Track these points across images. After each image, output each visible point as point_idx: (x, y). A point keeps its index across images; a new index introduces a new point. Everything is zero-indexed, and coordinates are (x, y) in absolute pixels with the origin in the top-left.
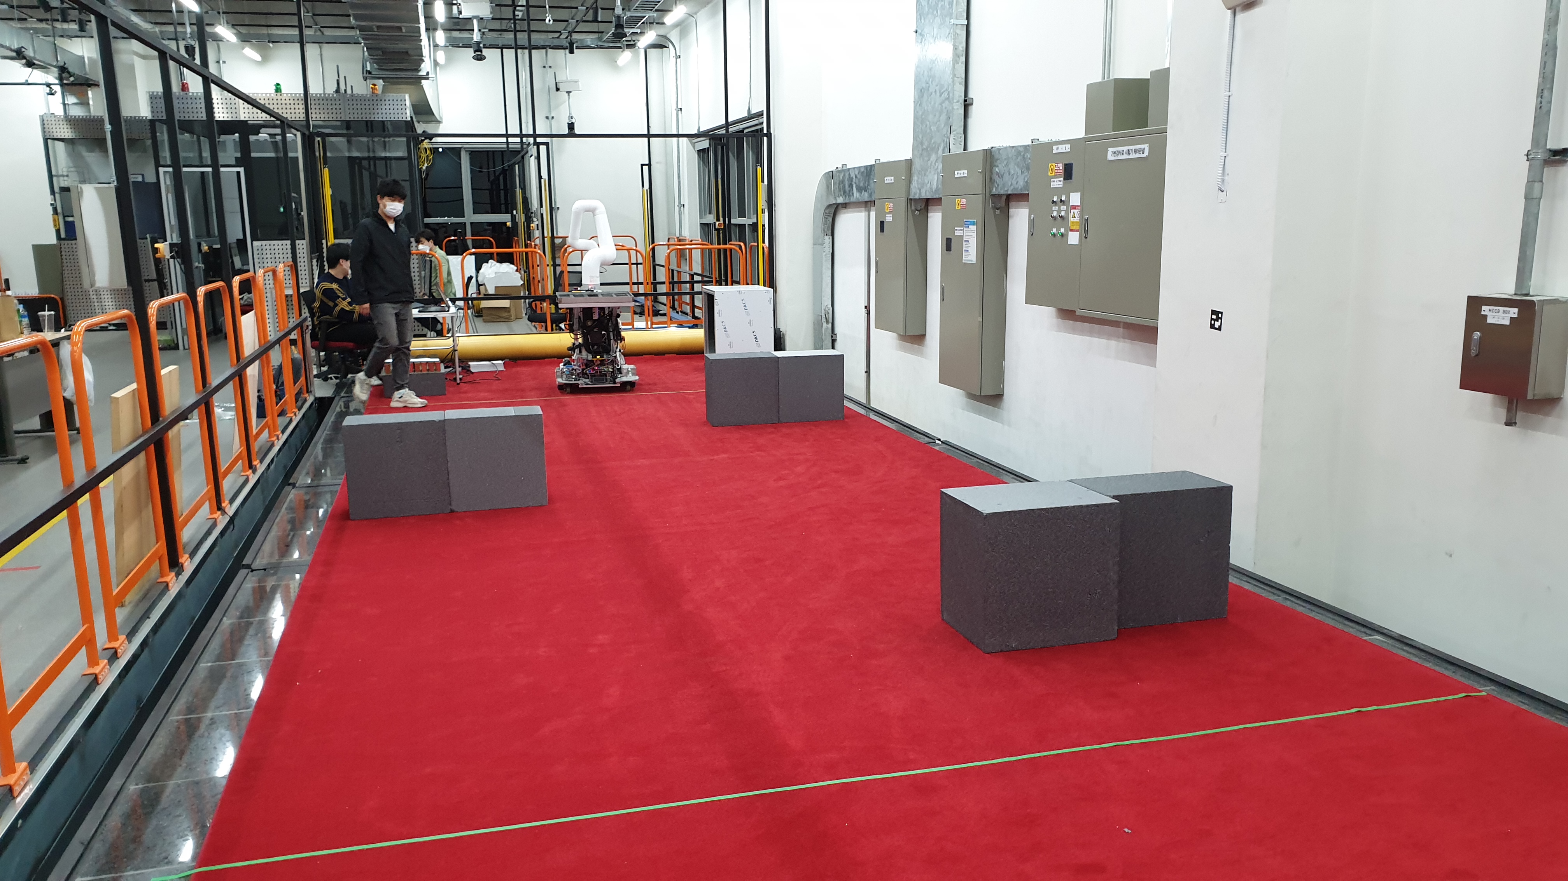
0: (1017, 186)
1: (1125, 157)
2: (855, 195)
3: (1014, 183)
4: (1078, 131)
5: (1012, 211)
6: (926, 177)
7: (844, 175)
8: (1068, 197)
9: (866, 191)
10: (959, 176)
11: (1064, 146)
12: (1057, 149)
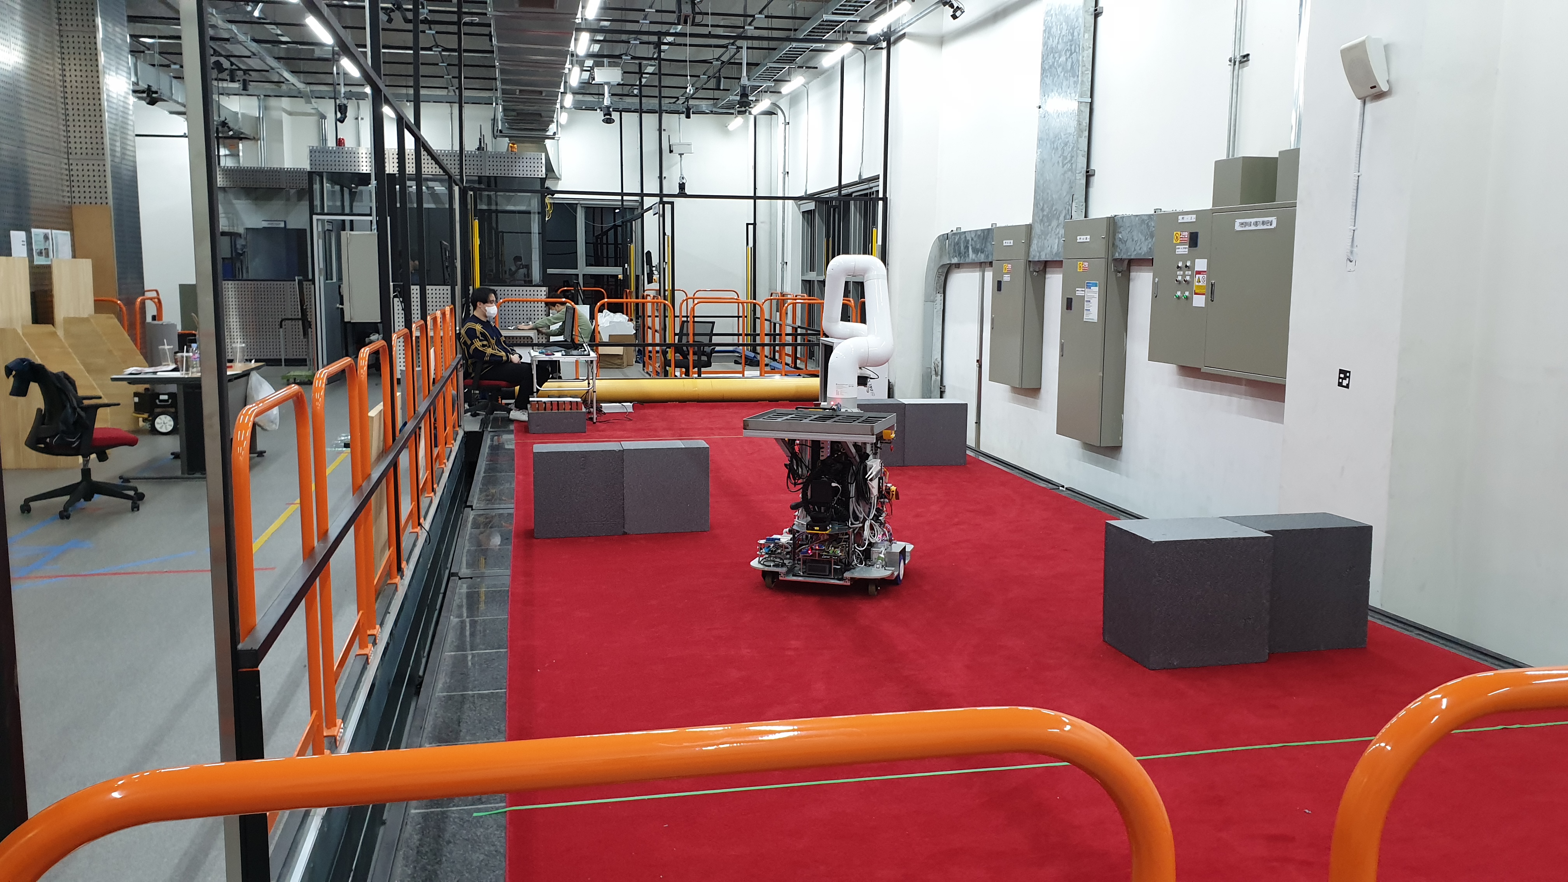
0: (1140, 252)
1: (1253, 228)
2: (970, 256)
3: (1138, 248)
4: (1207, 204)
5: (1133, 274)
6: (1046, 241)
7: (960, 237)
8: (1193, 263)
9: (982, 252)
10: (1082, 241)
11: (1190, 216)
12: (1183, 218)
